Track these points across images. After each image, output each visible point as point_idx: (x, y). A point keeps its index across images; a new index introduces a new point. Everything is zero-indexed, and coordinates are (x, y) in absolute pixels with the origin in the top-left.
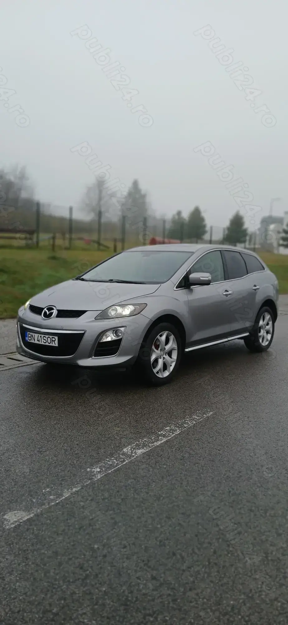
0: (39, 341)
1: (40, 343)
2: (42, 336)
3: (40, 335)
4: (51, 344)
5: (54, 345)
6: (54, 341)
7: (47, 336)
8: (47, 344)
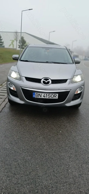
0: (45, 97)
1: (46, 98)
2: (48, 94)
3: (46, 94)
4: (53, 98)
5: (55, 98)
6: (55, 96)
7: (51, 94)
8: (51, 98)
